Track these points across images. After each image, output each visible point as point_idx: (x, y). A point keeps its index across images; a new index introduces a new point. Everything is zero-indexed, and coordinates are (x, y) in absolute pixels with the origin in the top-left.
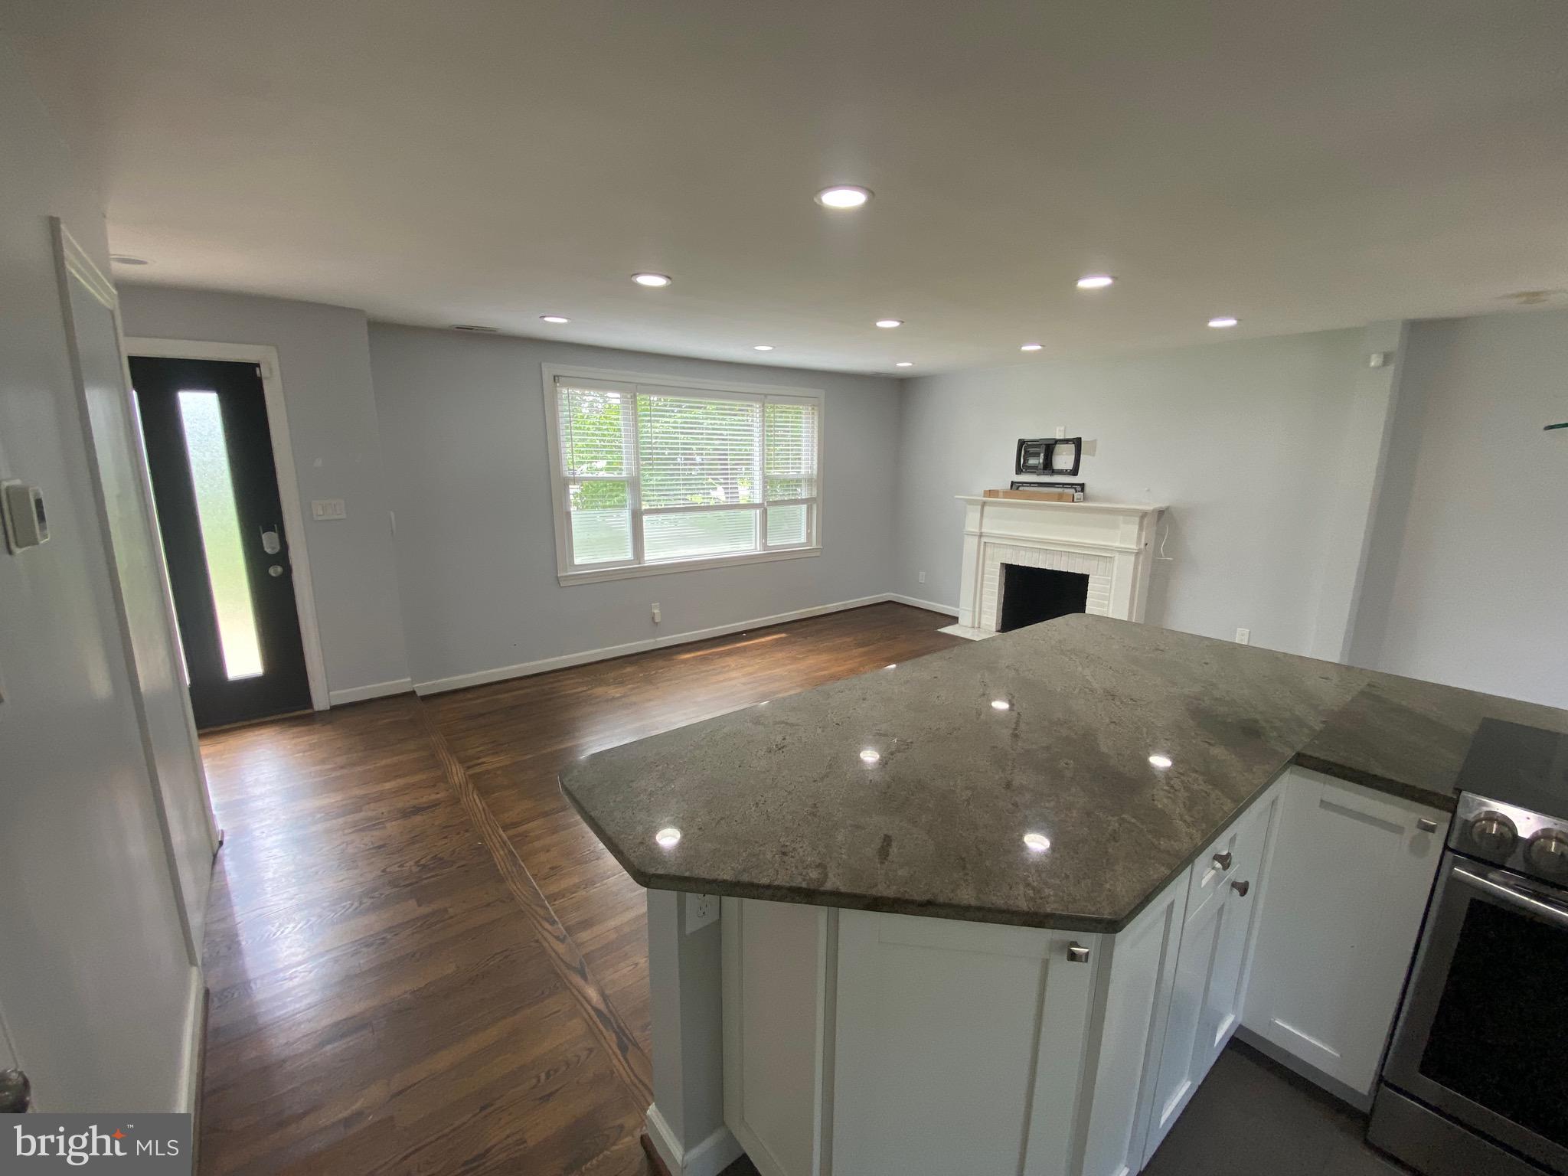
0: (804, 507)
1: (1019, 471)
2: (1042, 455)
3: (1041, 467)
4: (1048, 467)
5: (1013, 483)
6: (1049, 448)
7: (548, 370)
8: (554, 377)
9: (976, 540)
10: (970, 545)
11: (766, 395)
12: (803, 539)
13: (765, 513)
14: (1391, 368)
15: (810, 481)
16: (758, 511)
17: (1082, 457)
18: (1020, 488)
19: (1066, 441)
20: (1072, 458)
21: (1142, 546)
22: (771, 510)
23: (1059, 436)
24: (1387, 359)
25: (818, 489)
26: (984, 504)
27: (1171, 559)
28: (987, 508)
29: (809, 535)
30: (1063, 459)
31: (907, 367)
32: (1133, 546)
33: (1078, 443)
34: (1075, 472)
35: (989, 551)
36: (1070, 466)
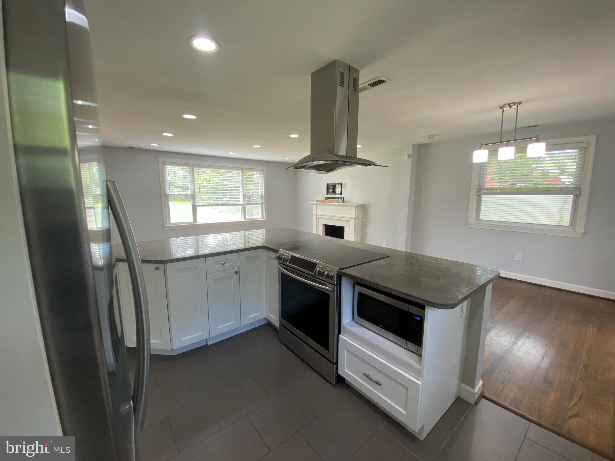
0: (260, 206)
1: (327, 194)
2: (332, 188)
3: (332, 192)
4: (334, 192)
5: (326, 198)
6: (334, 186)
7: (161, 160)
8: (163, 162)
9: (315, 216)
10: (314, 217)
11: (242, 168)
12: (260, 217)
13: (244, 208)
14: (411, 159)
15: (262, 197)
16: (242, 207)
17: (343, 189)
18: (328, 199)
19: (338, 184)
20: (340, 189)
21: (356, 217)
22: (246, 206)
23: (337, 182)
24: (409, 156)
25: (265, 200)
26: (317, 205)
27: (364, 221)
28: (318, 206)
29: (262, 215)
30: (338, 190)
31: (288, 160)
32: (354, 217)
33: (341, 184)
34: (341, 194)
35: (319, 220)
36: (340, 192)
